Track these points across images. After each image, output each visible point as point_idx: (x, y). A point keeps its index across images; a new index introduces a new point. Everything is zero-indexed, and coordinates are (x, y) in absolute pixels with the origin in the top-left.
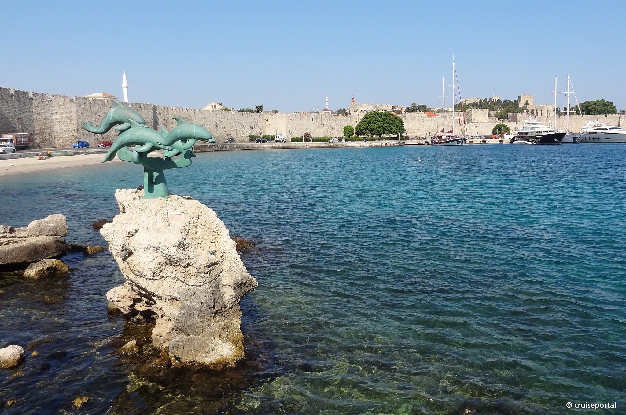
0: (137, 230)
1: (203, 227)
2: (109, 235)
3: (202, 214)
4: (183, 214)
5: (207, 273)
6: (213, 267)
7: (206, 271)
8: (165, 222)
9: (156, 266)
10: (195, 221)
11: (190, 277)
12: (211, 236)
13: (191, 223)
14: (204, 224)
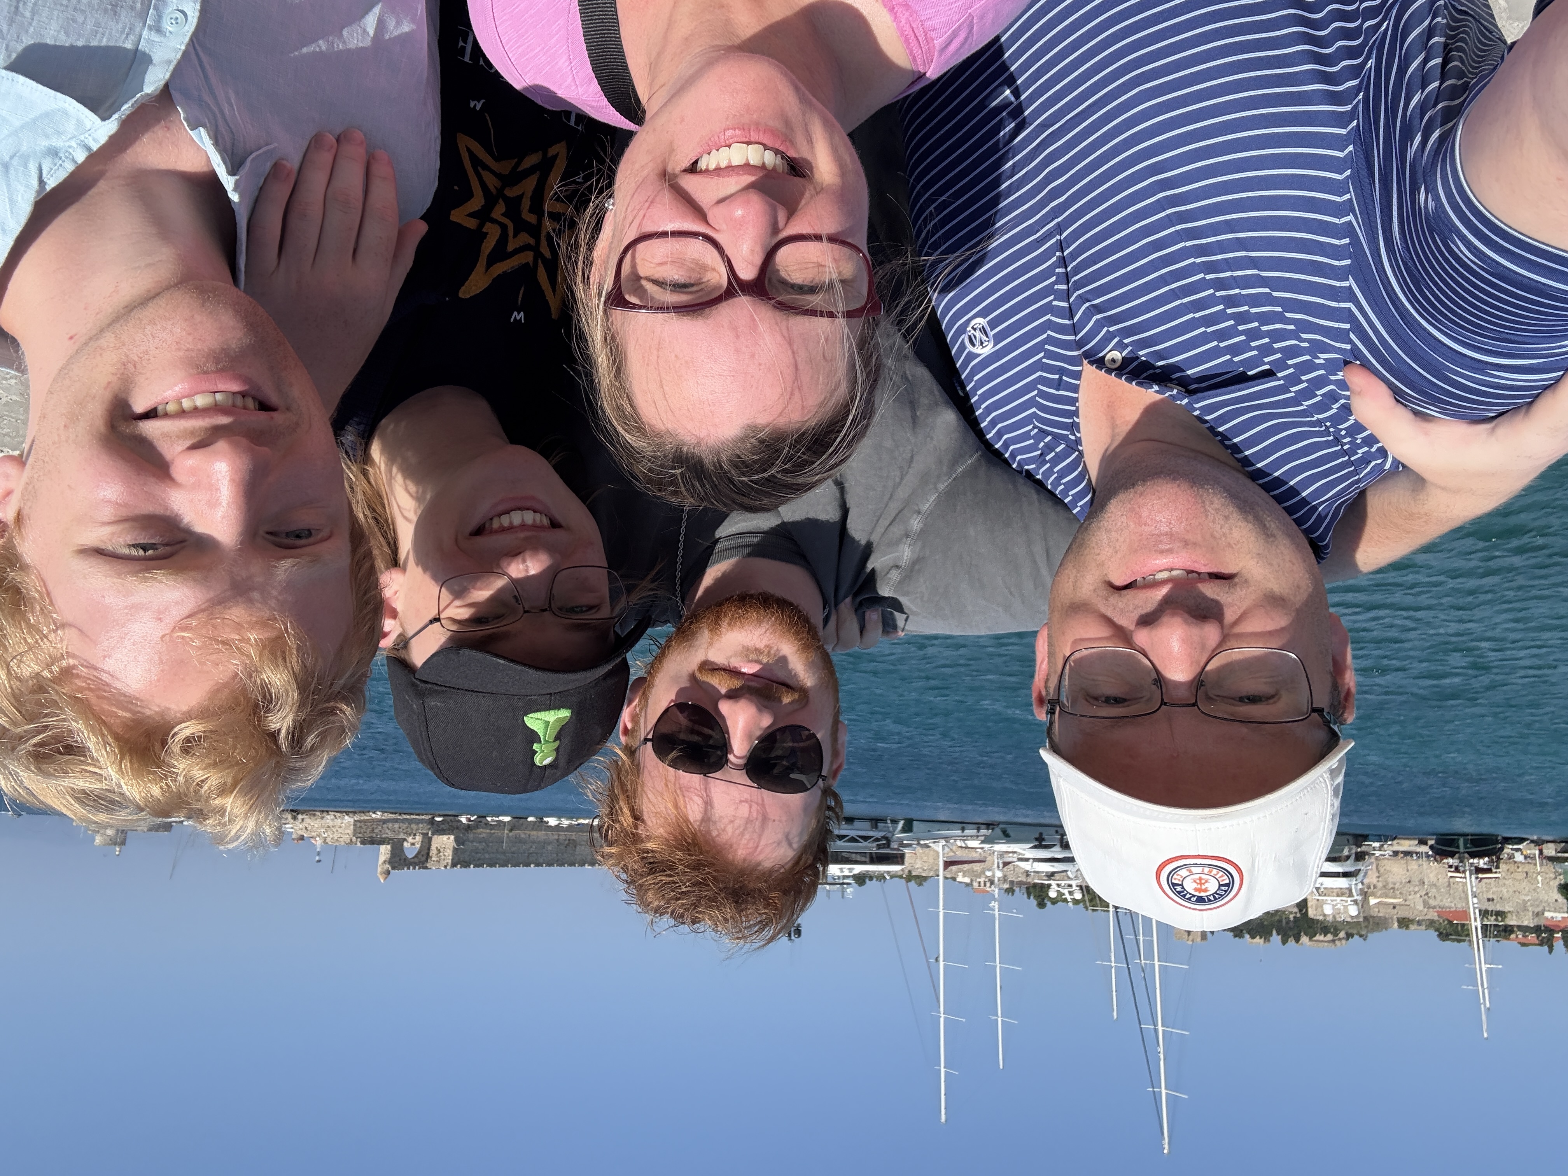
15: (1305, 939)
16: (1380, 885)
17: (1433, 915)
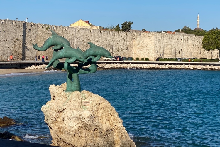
0: (64, 109)
1: (102, 110)
2: (47, 111)
3: (102, 102)
4: (91, 101)
5: (106, 135)
6: (109, 132)
7: (106, 134)
8: (80, 105)
9: (77, 129)
10: (98, 106)
11: (95, 138)
12: (107, 116)
13: (96, 107)
14: (103, 108)
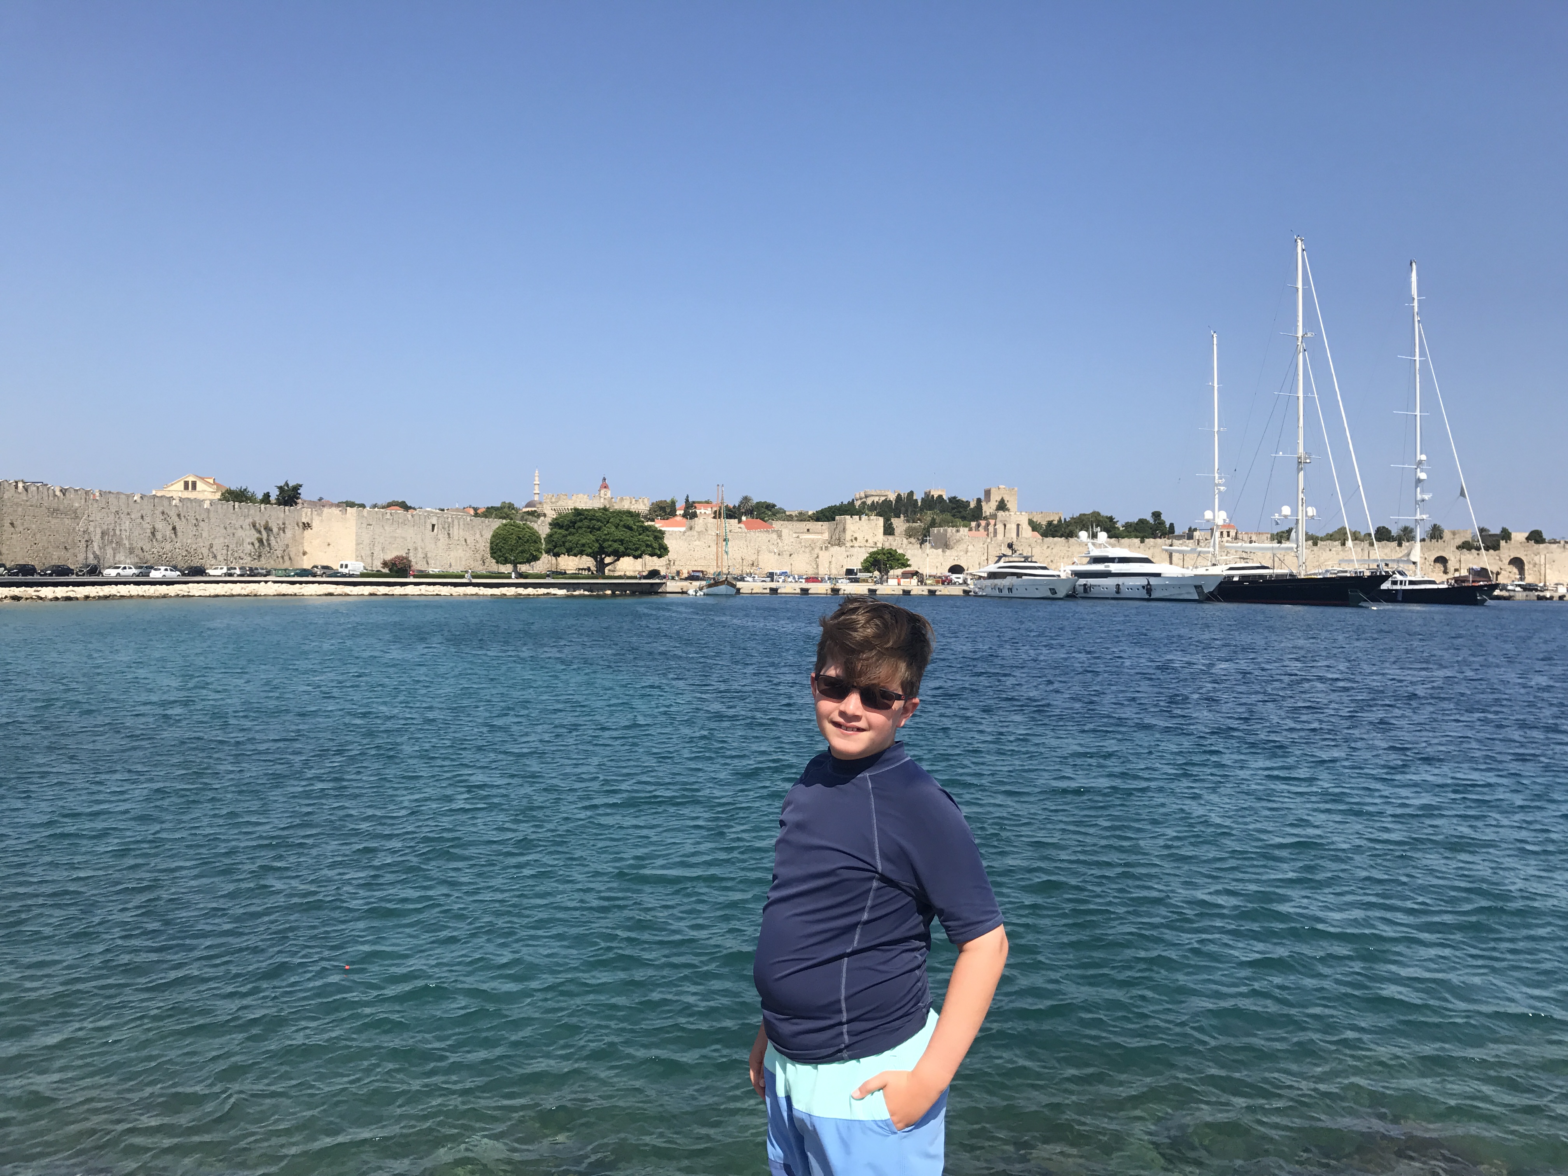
15: (892, 497)
16: (817, 550)
17: (777, 525)
